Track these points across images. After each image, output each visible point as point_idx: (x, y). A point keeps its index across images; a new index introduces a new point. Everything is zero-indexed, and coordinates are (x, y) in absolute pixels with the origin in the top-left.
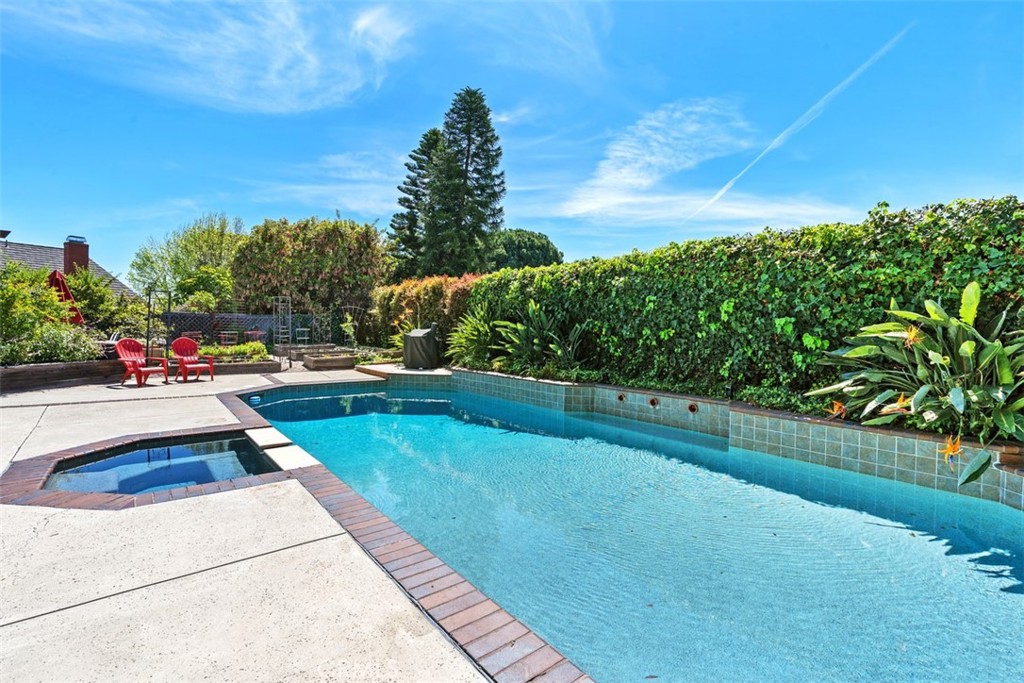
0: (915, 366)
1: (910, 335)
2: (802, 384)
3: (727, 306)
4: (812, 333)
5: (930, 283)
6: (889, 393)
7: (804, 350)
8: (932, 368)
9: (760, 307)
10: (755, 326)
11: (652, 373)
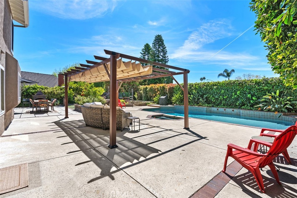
0: (271, 102)
1: (270, 97)
2: (252, 106)
3: (238, 92)
4: (254, 97)
5: (272, 89)
6: (267, 106)
7: (252, 100)
8: (273, 102)
9: (244, 92)
10: (243, 96)
11: (222, 105)
